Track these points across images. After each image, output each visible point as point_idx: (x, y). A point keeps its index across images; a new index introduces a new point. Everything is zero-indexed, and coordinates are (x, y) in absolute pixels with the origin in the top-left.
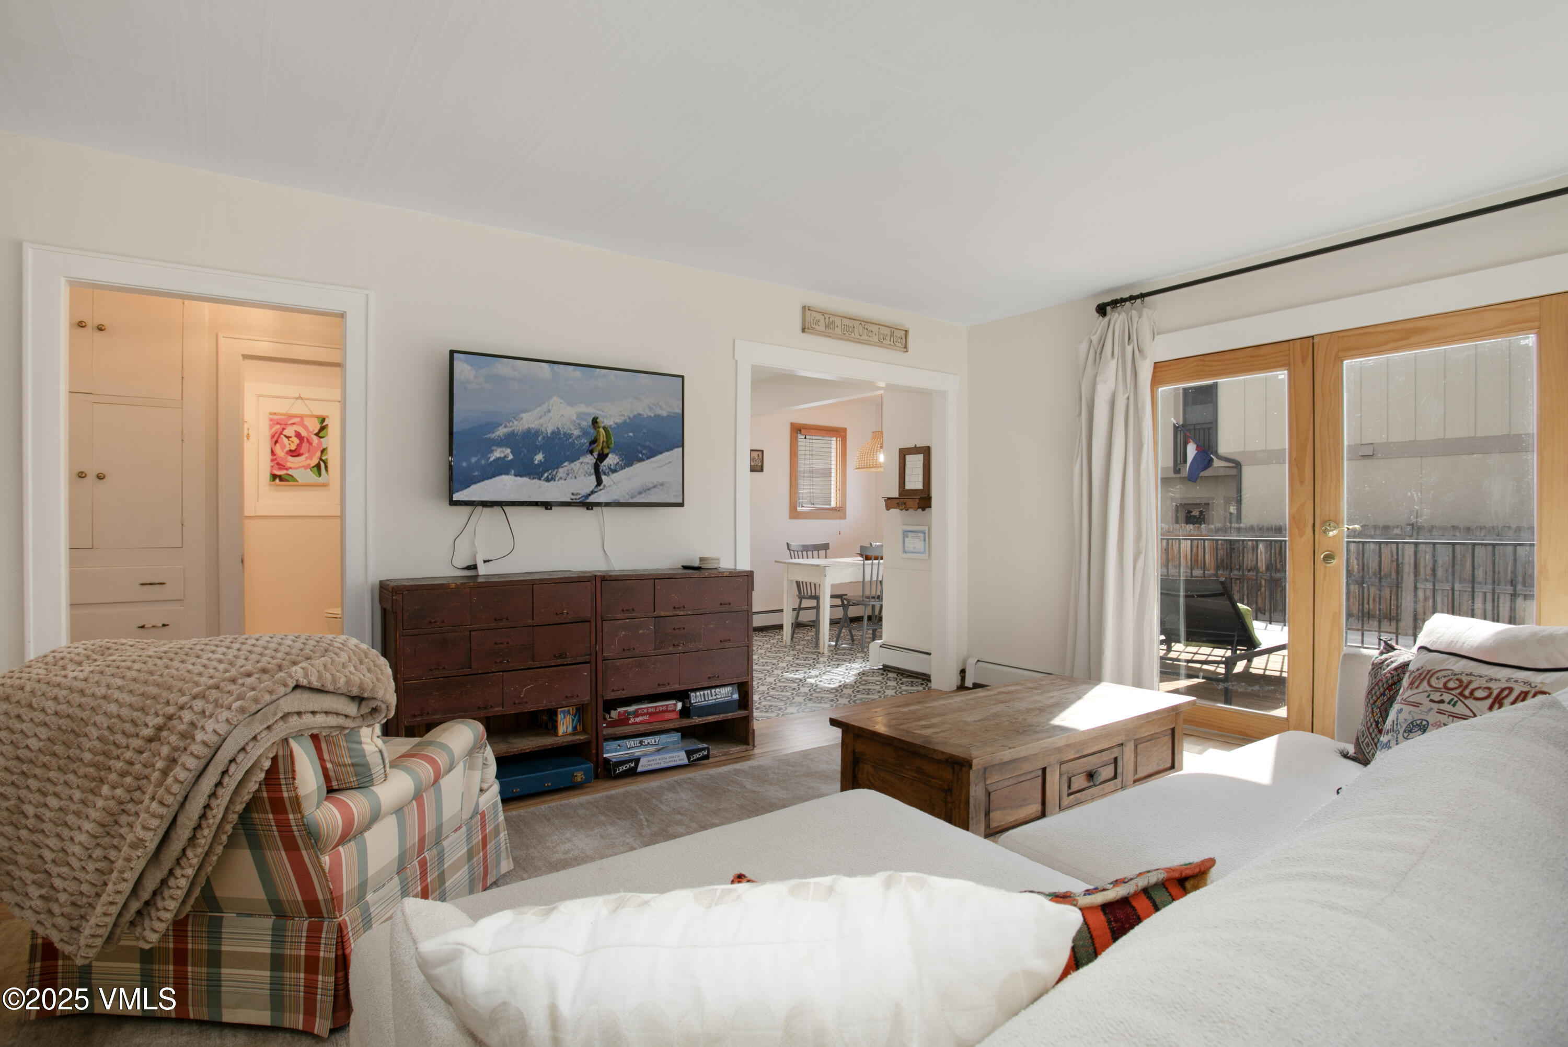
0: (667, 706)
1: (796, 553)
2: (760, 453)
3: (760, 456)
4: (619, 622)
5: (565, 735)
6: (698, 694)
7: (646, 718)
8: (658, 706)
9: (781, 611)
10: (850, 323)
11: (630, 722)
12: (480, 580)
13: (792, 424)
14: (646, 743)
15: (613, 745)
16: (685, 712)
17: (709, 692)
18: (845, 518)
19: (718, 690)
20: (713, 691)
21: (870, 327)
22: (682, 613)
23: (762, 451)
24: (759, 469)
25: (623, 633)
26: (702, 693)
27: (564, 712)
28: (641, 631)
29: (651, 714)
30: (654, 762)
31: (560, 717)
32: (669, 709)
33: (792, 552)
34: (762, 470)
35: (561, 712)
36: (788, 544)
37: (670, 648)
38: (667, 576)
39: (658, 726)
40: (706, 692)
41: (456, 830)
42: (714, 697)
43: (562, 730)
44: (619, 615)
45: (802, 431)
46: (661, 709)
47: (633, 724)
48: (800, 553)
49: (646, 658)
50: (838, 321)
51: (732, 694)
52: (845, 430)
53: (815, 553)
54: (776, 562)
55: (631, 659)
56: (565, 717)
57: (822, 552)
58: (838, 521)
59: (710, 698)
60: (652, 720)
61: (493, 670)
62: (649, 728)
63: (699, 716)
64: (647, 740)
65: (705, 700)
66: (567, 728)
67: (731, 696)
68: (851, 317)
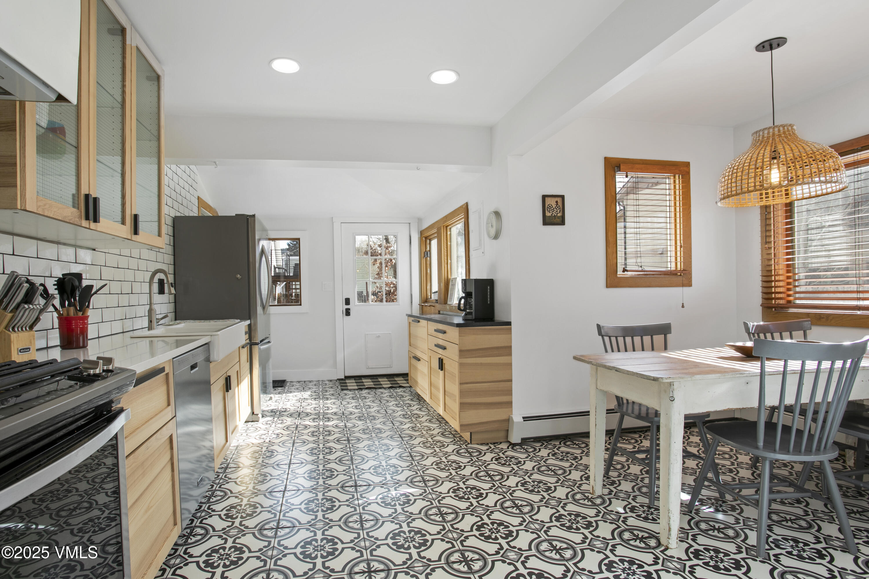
1: (613, 339)
2: (559, 200)
3: (560, 204)
9: (586, 414)
13: (606, 158)
18: (690, 285)
23: (563, 197)
24: (559, 220)
33: (607, 339)
34: (562, 222)
36: (599, 326)
45: (622, 167)
48: (621, 340)
52: (687, 165)
53: (647, 339)
54: (575, 358)
57: (659, 339)
58: (680, 289)
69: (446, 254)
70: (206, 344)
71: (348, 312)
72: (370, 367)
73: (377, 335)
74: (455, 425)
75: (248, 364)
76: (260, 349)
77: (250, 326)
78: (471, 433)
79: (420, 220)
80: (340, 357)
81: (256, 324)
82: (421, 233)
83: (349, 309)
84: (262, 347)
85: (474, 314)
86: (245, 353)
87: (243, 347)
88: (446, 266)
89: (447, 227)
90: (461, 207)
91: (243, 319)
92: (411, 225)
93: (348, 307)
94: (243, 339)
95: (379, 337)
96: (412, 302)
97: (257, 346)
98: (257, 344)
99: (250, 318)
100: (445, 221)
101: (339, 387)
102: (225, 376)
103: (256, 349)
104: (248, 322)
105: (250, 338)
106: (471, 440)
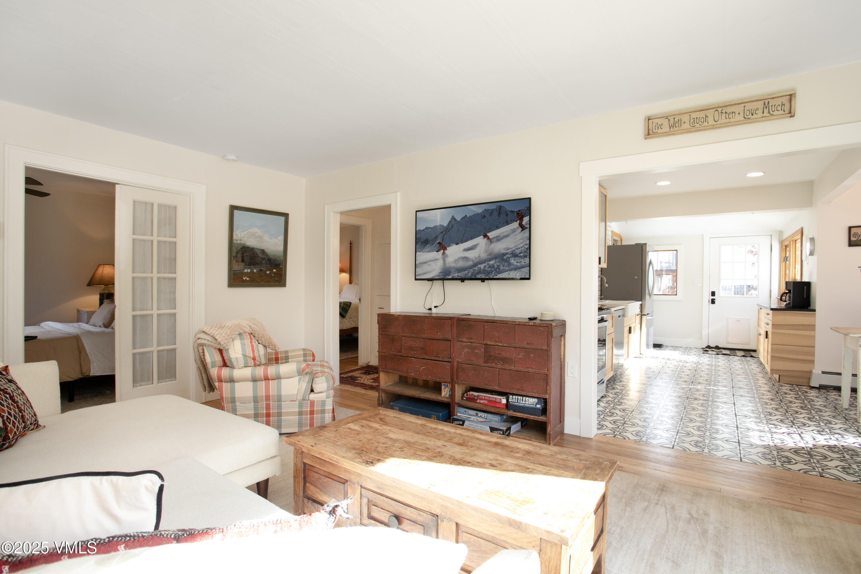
0: (496, 398)
4: (465, 344)
5: (445, 397)
6: (514, 397)
7: (486, 402)
8: (491, 397)
10: (702, 114)
11: (477, 401)
12: (433, 315)
14: (480, 415)
15: (463, 410)
16: (508, 406)
17: (521, 398)
19: (527, 398)
20: (524, 398)
21: (729, 110)
22: (500, 344)
25: (467, 350)
26: (517, 397)
27: (445, 385)
28: (476, 351)
29: (489, 401)
30: (472, 426)
31: (443, 387)
32: (497, 401)
35: (443, 385)
37: (493, 364)
38: (492, 321)
39: (490, 409)
40: (519, 397)
41: (292, 401)
42: (524, 402)
43: (443, 394)
44: (465, 340)
46: (492, 399)
47: (479, 403)
49: (479, 367)
50: (685, 118)
51: (537, 404)
54: (832, 329)
55: (471, 366)
56: (445, 388)
59: (521, 402)
60: (488, 404)
61: (410, 356)
62: (485, 408)
63: (514, 411)
64: (480, 414)
65: (517, 402)
66: (446, 394)
67: (536, 405)
68: (701, 109)
69: (794, 261)
70: (623, 309)
71: (713, 302)
72: (730, 342)
73: (738, 319)
74: (768, 368)
75: (639, 325)
76: (646, 318)
77: (641, 305)
78: (779, 376)
79: (781, 233)
80: (705, 333)
81: (644, 304)
82: (781, 242)
83: (714, 299)
84: (648, 318)
85: (791, 304)
86: (638, 318)
87: (637, 315)
88: (794, 270)
89: (796, 241)
90: (799, 230)
91: (637, 300)
92: (773, 236)
93: (713, 297)
94: (638, 311)
95: (739, 320)
96: (771, 296)
97: (645, 316)
98: (645, 315)
99: (641, 301)
100: (793, 237)
101: (702, 352)
102: (629, 326)
103: (644, 318)
104: (641, 303)
105: (641, 311)
106: (779, 380)
